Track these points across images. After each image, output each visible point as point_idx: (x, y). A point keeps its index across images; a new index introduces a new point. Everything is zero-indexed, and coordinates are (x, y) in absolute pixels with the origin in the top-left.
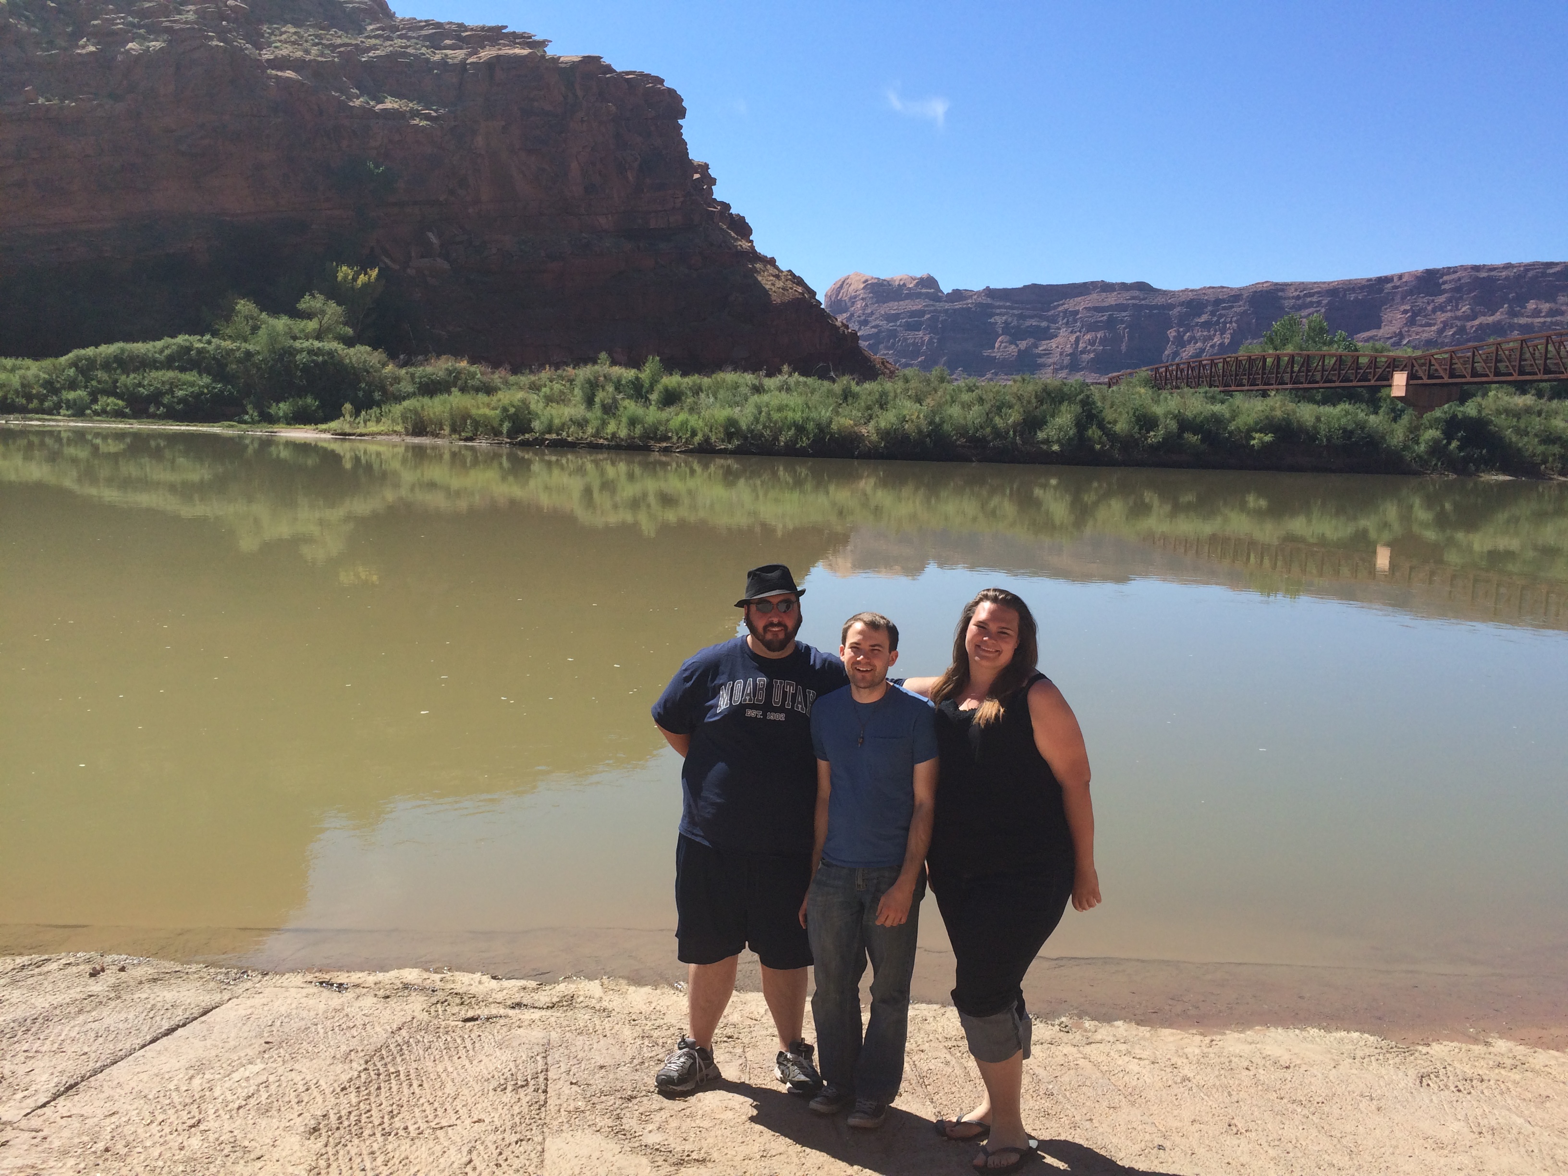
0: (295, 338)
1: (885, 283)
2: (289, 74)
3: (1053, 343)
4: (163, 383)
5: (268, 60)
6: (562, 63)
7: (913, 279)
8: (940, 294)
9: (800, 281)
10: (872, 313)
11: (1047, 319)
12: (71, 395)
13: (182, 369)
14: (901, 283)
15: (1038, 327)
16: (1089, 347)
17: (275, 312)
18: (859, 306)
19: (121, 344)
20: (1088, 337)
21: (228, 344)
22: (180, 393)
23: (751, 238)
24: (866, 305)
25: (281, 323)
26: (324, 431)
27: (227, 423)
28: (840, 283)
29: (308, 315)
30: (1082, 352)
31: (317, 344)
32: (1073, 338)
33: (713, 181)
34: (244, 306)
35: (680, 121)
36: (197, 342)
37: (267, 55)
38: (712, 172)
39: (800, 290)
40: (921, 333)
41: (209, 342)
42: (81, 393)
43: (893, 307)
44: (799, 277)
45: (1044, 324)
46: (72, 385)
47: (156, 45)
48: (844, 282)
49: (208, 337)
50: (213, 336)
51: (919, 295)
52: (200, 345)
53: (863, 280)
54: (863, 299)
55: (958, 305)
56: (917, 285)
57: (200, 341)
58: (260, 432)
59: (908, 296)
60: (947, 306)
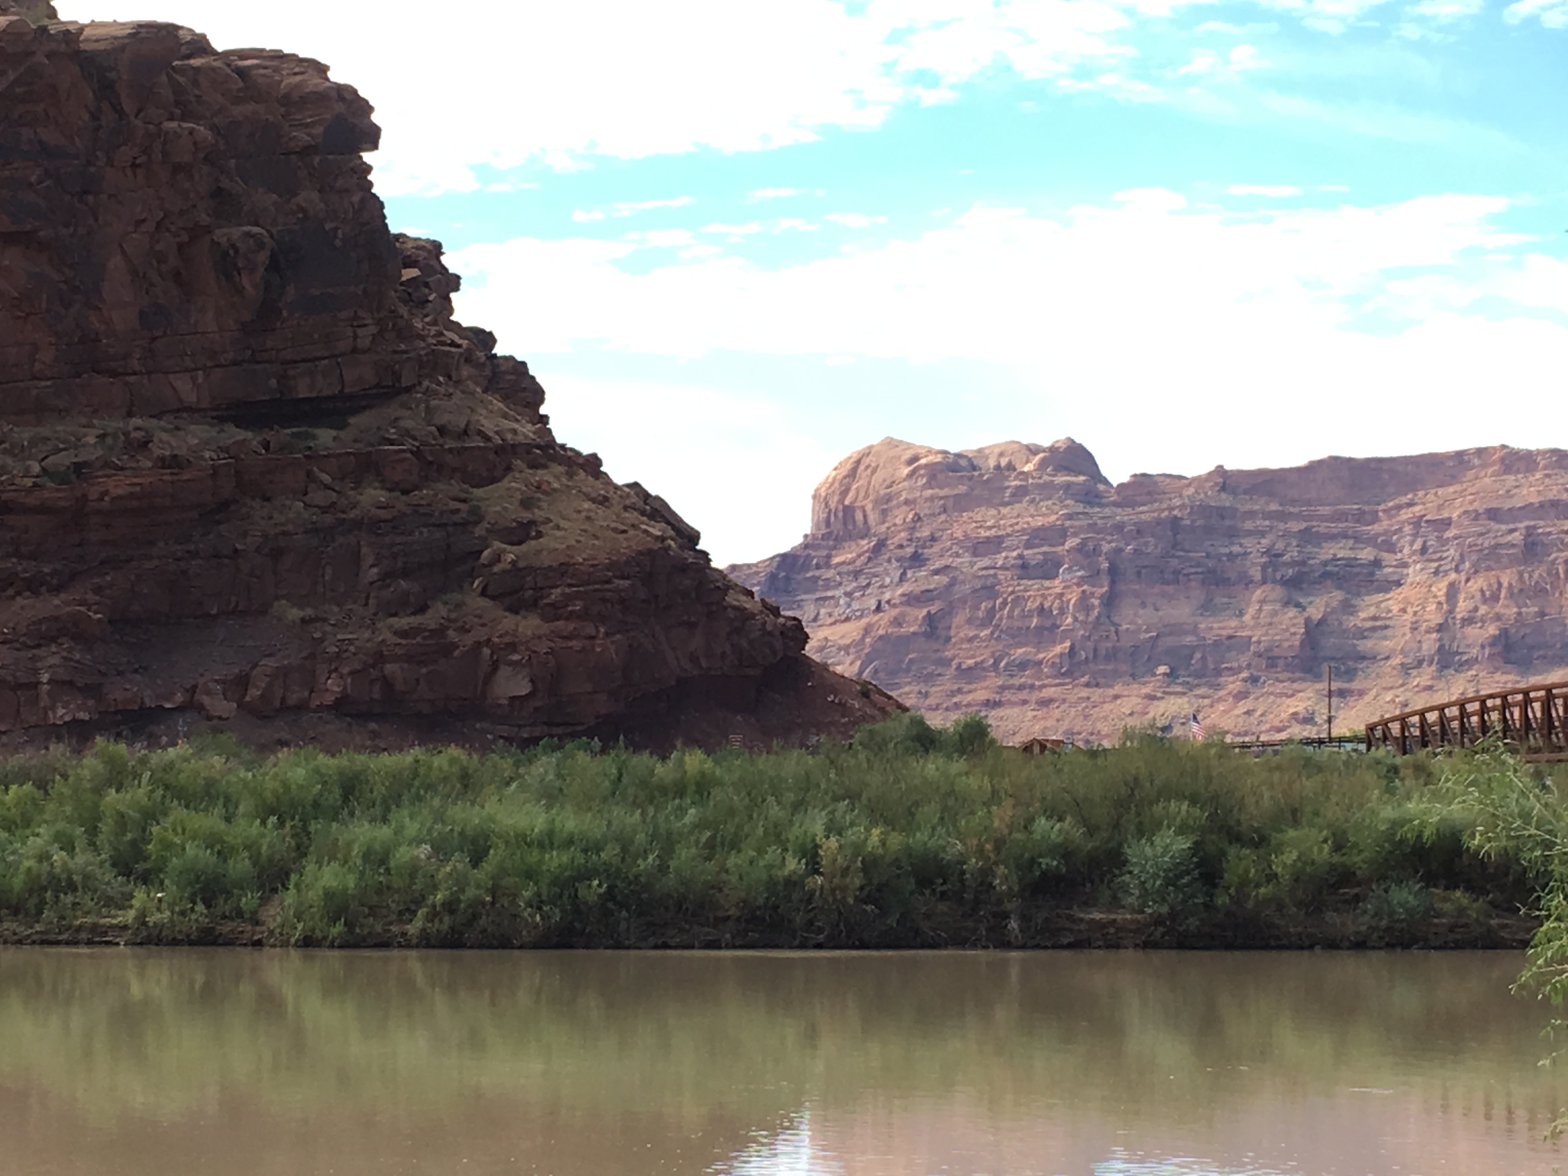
1: (963, 463)
3: (1393, 601)
6: (87, 40)
7: (1032, 450)
8: (1101, 487)
10: (933, 539)
11: (1371, 541)
14: (1004, 462)
15: (1351, 563)
16: (1483, 610)
18: (898, 521)
20: (1478, 583)
23: (543, 410)
24: (918, 518)
28: (849, 466)
30: (1468, 621)
32: (1440, 588)
33: (454, 282)
35: (367, 157)
38: (450, 261)
40: (1057, 586)
43: (985, 521)
44: (658, 498)
45: (1366, 554)
48: (858, 462)
51: (1047, 490)
53: (907, 455)
54: (907, 502)
55: (1146, 513)
56: (1043, 464)
59: (1020, 493)
60: (1122, 515)
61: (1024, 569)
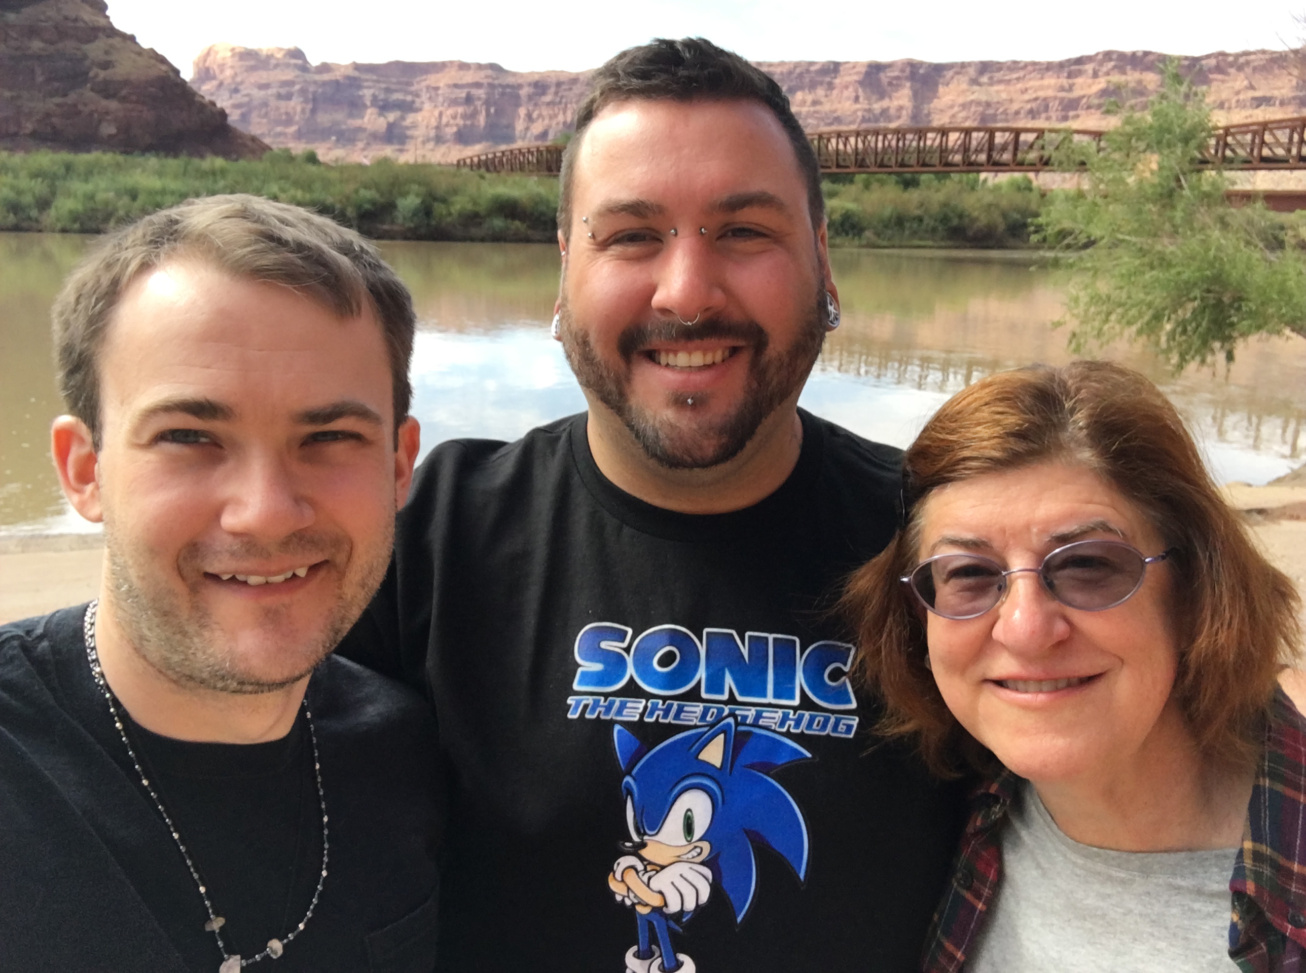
1: (253, 53)
3: (419, 117)
8: (308, 66)
11: (411, 93)
14: (270, 53)
15: (404, 101)
16: (452, 122)
18: (228, 74)
20: (450, 112)
24: (236, 74)
30: (447, 125)
32: (436, 113)
45: (409, 98)
48: (210, 51)
53: (231, 48)
59: (276, 66)
60: (318, 77)
61: (279, 97)
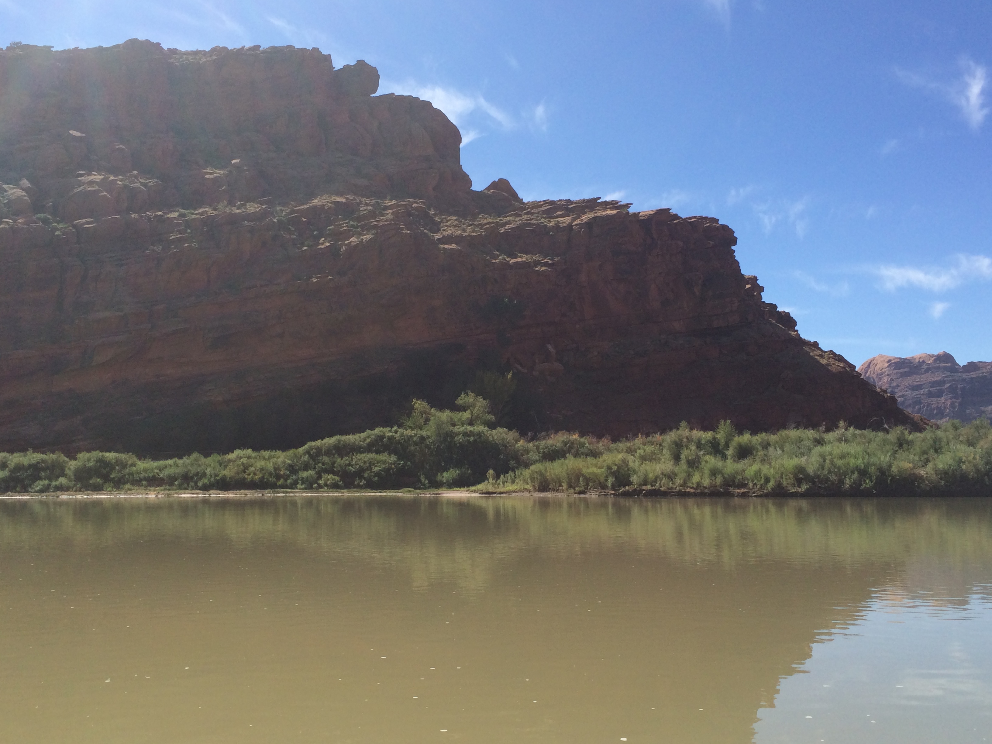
0: (454, 425)
1: (907, 361)
2: (454, 246)
4: (365, 462)
5: (438, 239)
6: (641, 216)
7: (931, 356)
8: (957, 367)
9: (840, 358)
10: (898, 386)
12: (305, 474)
13: (378, 452)
14: (921, 360)
17: (441, 408)
18: (885, 381)
19: (337, 437)
21: (409, 432)
22: (376, 469)
23: (796, 328)
24: (892, 380)
25: (445, 415)
26: (474, 491)
27: (406, 489)
28: (867, 364)
29: (463, 409)
31: (469, 428)
33: (762, 289)
34: (419, 405)
35: (733, 248)
36: (387, 432)
37: (437, 236)
38: (760, 283)
39: (842, 365)
40: (943, 399)
41: (396, 432)
42: (311, 472)
43: (915, 380)
44: (839, 355)
46: (306, 467)
47: (366, 237)
48: (870, 363)
49: (395, 428)
50: (399, 427)
51: (938, 368)
52: (390, 434)
53: (887, 360)
54: (888, 375)
55: (974, 375)
56: (935, 361)
57: (390, 431)
58: (428, 494)
59: (927, 370)
60: (964, 376)
61: (930, 395)
